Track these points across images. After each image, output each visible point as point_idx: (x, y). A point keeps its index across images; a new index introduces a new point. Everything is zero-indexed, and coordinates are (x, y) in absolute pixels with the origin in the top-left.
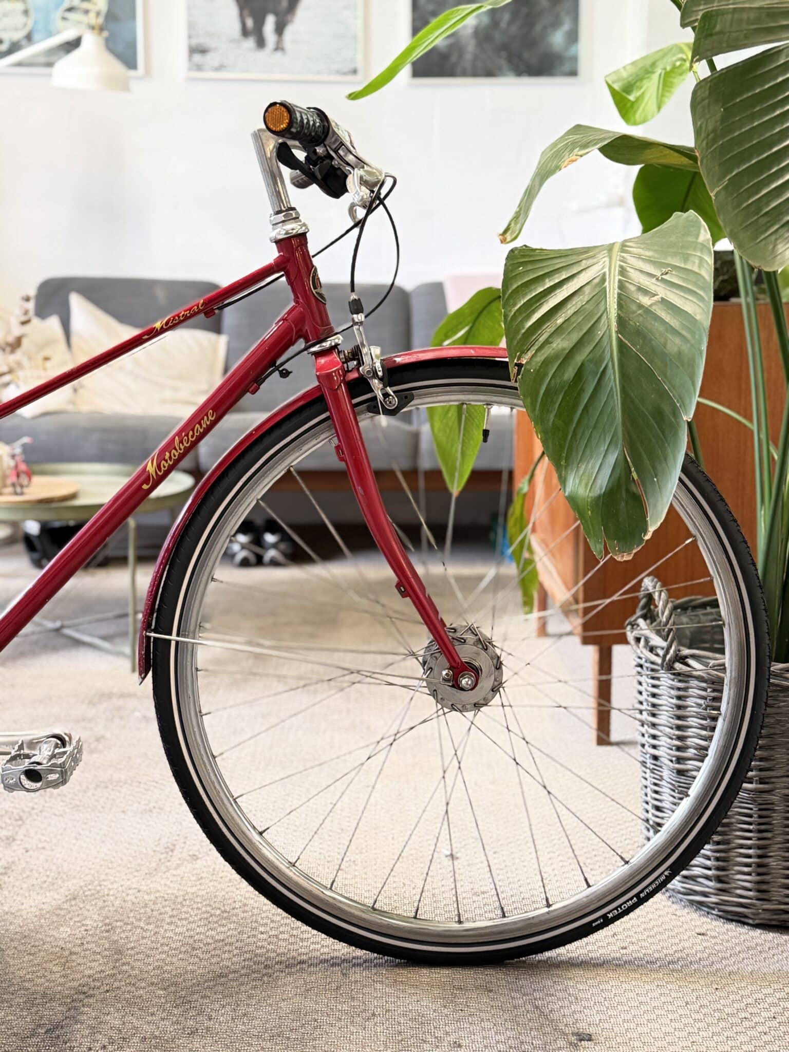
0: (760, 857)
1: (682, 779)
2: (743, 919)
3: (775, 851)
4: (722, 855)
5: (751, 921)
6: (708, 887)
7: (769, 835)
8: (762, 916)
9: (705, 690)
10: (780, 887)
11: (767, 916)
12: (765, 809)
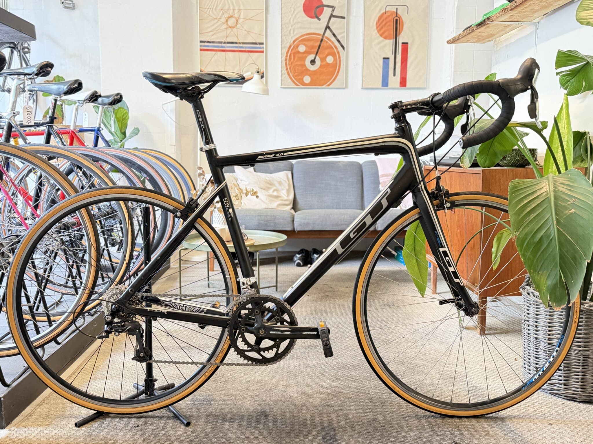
0: (582, 375)
1: (551, 346)
2: (574, 399)
3: (589, 374)
4: (567, 375)
5: (578, 400)
6: (559, 387)
7: (587, 367)
8: (583, 398)
9: (562, 312)
10: (590, 387)
11: (585, 398)
12: (586, 358)
